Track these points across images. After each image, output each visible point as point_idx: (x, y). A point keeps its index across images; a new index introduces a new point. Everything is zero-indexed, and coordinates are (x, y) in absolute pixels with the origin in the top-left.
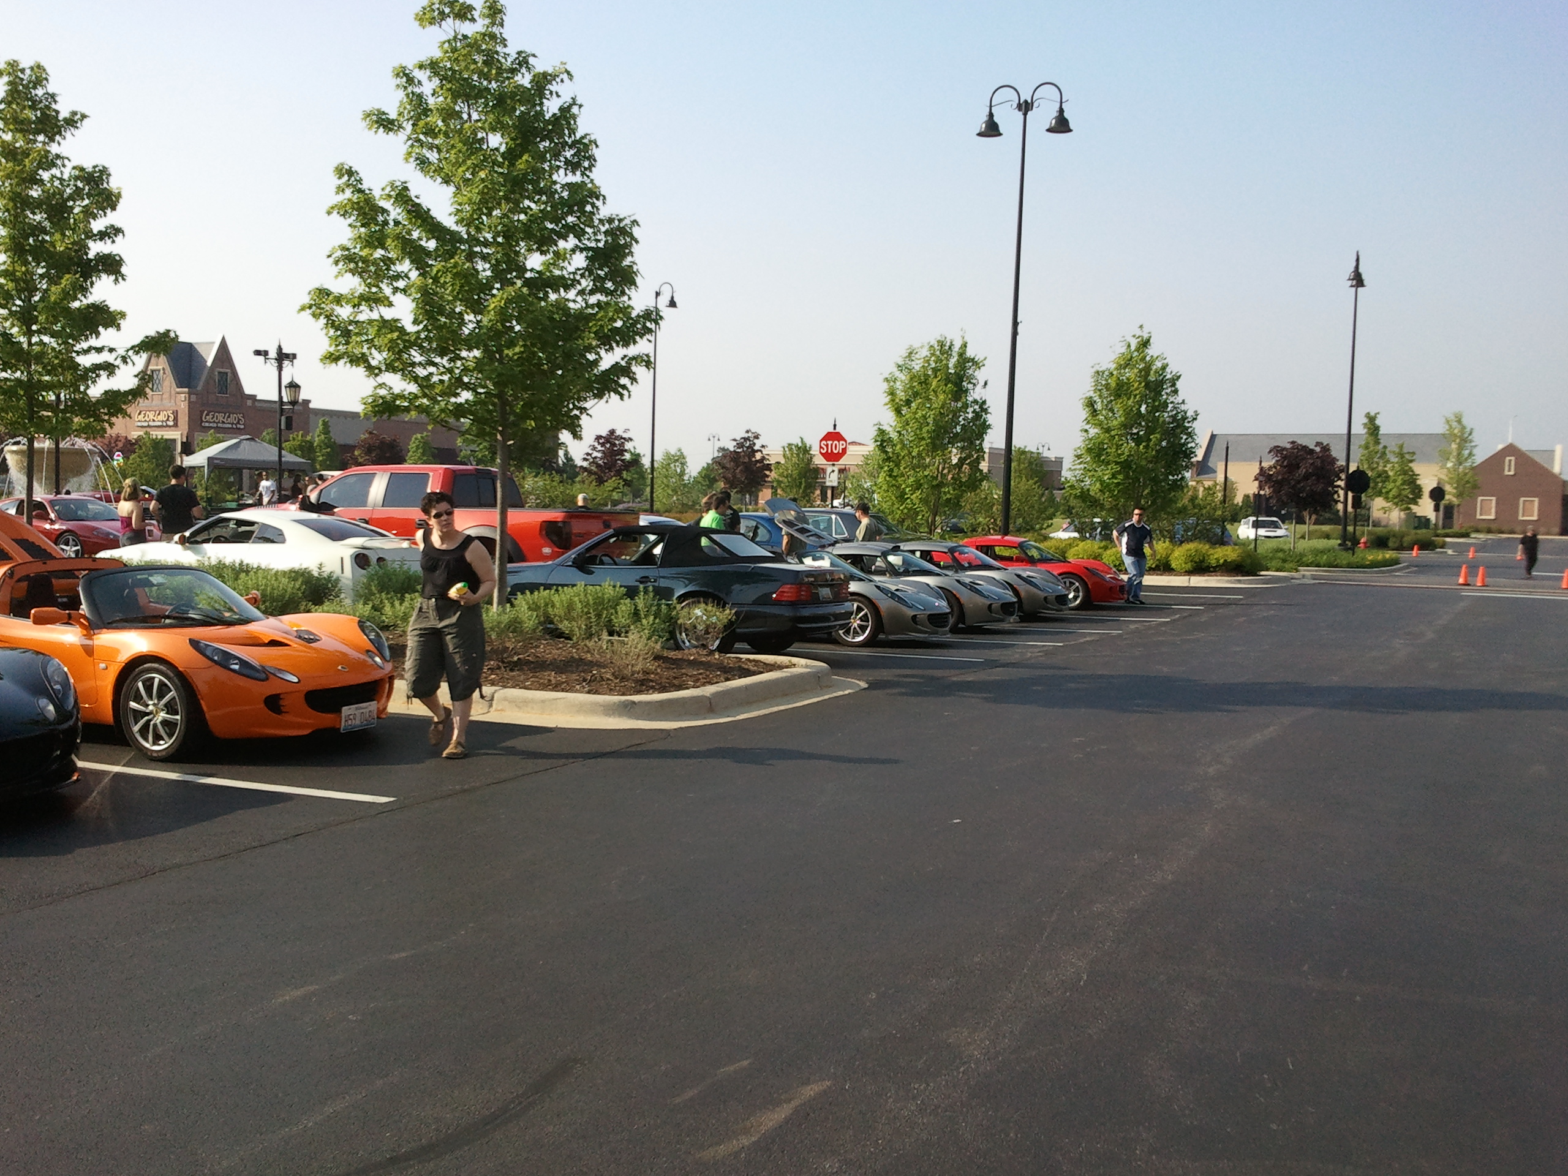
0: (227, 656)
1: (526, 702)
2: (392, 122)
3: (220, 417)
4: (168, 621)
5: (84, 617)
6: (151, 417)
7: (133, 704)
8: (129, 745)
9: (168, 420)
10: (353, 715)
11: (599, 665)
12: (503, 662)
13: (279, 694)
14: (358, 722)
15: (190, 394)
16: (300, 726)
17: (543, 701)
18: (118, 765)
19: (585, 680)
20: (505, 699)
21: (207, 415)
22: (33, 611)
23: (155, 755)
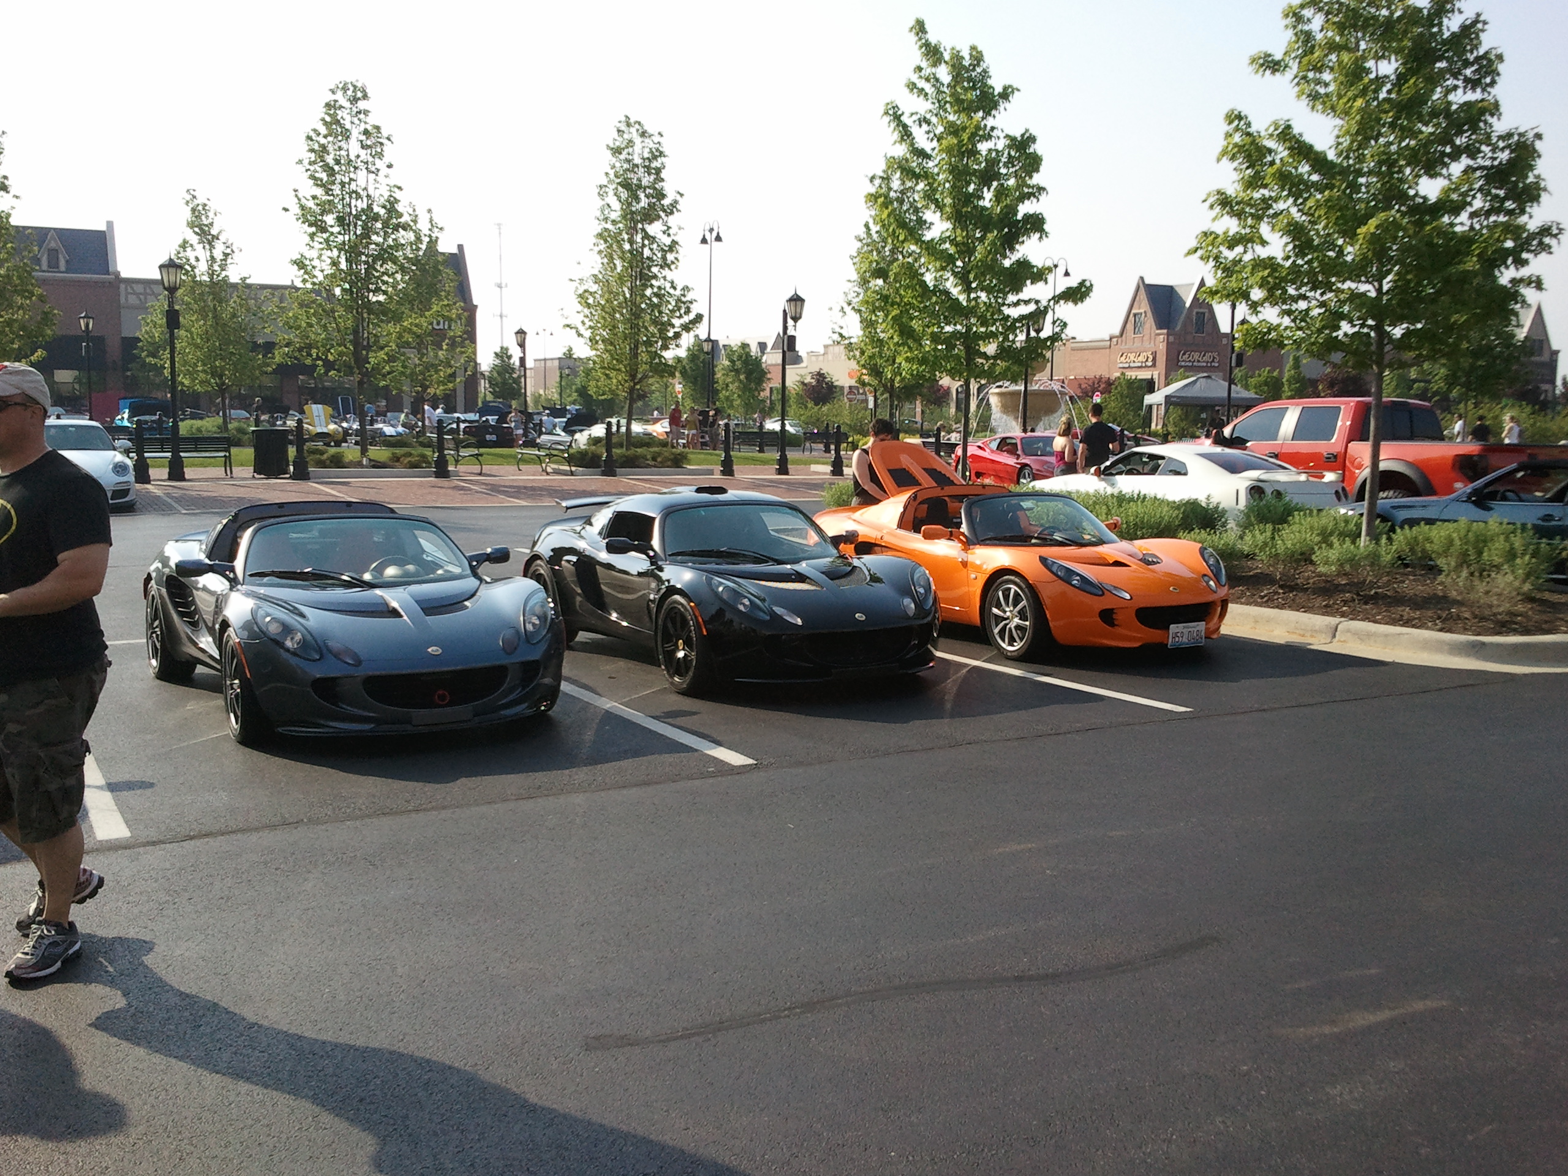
0: (1070, 572)
1: (1369, 635)
2: (1277, 63)
3: (1196, 356)
4: (1033, 541)
5: (963, 534)
6: (1132, 358)
7: (995, 611)
8: (991, 644)
9: (1147, 360)
10: (1181, 633)
11: (1460, 603)
12: (1358, 595)
13: (1113, 609)
14: (1185, 640)
15: (1168, 335)
16: (1134, 639)
17: (1386, 636)
18: (977, 660)
19: (1439, 618)
20: (1348, 631)
21: (1184, 354)
22: (923, 528)
23: (1009, 654)
